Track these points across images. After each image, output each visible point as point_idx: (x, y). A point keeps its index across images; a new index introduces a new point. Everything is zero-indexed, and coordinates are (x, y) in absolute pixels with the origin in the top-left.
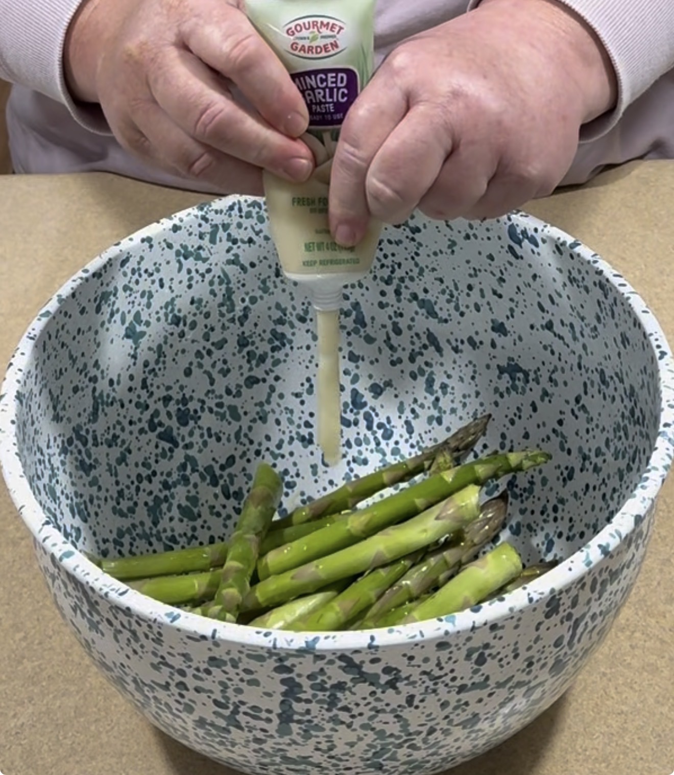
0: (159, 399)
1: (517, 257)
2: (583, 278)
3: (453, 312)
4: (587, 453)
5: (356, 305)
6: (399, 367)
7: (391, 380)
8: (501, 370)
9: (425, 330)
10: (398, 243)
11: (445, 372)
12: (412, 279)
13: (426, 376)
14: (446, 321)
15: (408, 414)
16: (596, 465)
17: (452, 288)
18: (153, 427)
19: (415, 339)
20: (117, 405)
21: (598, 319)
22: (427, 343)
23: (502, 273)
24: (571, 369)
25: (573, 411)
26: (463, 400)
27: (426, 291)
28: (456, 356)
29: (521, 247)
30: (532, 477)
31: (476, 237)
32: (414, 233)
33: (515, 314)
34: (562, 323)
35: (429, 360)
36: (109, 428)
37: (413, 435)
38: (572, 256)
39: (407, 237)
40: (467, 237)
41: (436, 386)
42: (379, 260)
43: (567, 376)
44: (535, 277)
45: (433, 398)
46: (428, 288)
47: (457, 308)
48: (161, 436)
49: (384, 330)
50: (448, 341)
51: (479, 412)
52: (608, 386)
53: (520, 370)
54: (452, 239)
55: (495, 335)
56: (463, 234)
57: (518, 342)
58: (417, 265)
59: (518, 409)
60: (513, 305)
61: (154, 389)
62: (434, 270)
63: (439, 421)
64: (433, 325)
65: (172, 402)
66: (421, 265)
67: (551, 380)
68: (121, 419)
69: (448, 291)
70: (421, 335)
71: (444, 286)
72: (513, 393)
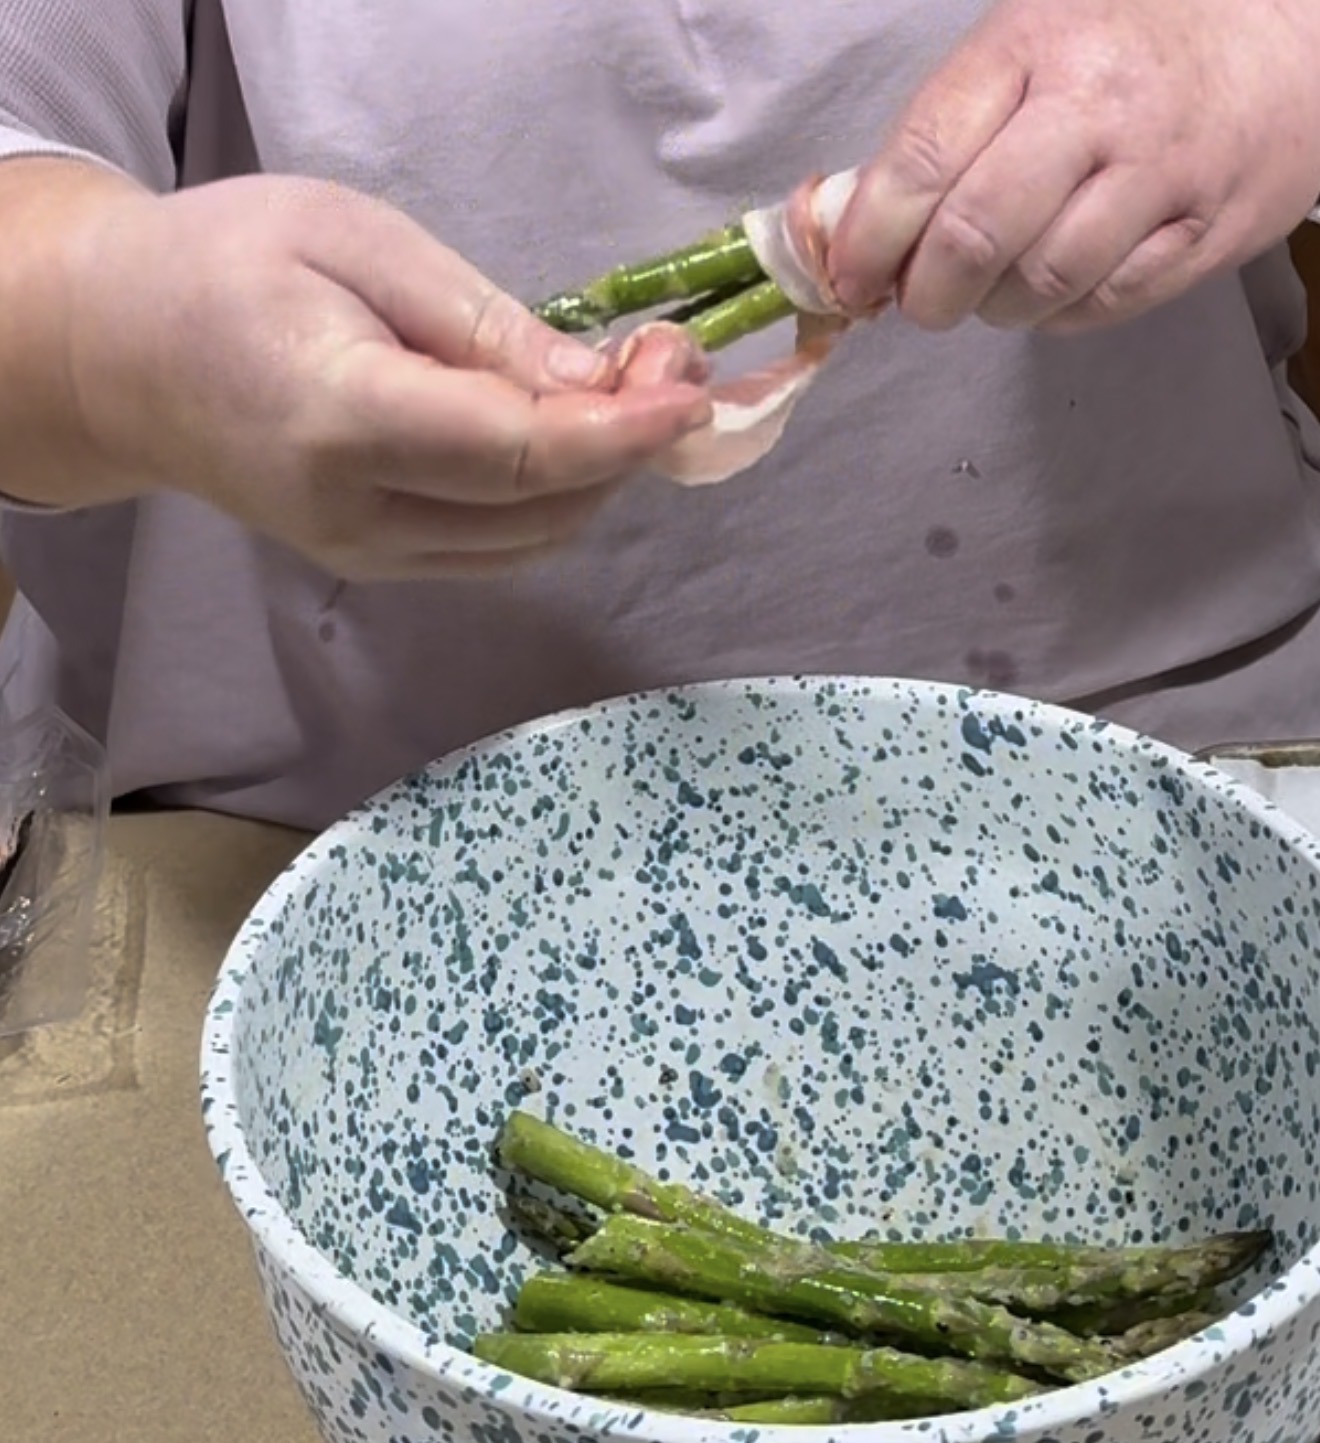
0: (378, 1151)
1: (979, 771)
2: (1124, 781)
3: (856, 896)
4: (1160, 1084)
5: (679, 921)
6: (769, 1015)
7: (757, 1044)
8: (962, 982)
9: (809, 941)
10: (750, 791)
11: (856, 1008)
12: (776, 853)
13: (821, 1023)
14: (846, 916)
15: (797, 1097)
16: (1183, 1100)
17: (852, 853)
18: (377, 1202)
19: (792, 961)
20: (320, 1170)
21: (1161, 846)
22: (814, 963)
23: (949, 807)
24: (1104, 948)
25: (1116, 1022)
26: (897, 1051)
27: (803, 869)
28: (873, 975)
29: (989, 752)
30: (1055, 1152)
31: (896, 751)
32: (778, 767)
33: (977, 877)
34: (1077, 872)
35: (824, 994)
36: (317, 1214)
37: (815, 1132)
38: (1097, 747)
39: (766, 777)
40: (881, 755)
41: (842, 1037)
42: (715, 829)
43: (1096, 963)
44: (1017, 801)
45: (839, 1058)
46: (809, 864)
47: (864, 889)
48: (393, 1218)
49: (734, 956)
50: (854, 952)
51: (929, 1065)
52: (1186, 958)
53: (999, 973)
54: (851, 764)
55: (942, 923)
56: (873, 751)
57: (988, 925)
58: (784, 825)
59: (1005, 1042)
60: (973, 862)
61: (366, 1133)
62: (816, 828)
63: (858, 1097)
64: (821, 927)
65: (399, 1152)
66: (793, 823)
67: (1063, 977)
68: (329, 1194)
69: (845, 862)
70: (803, 950)
71: (836, 854)
72: (990, 1017)
